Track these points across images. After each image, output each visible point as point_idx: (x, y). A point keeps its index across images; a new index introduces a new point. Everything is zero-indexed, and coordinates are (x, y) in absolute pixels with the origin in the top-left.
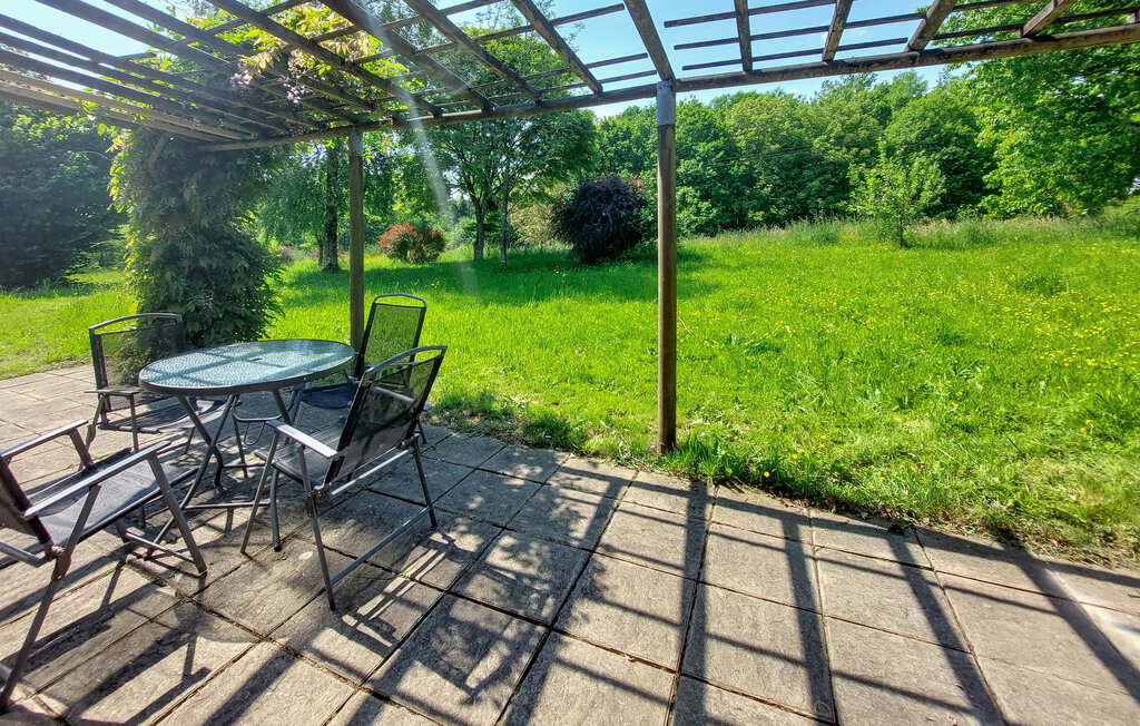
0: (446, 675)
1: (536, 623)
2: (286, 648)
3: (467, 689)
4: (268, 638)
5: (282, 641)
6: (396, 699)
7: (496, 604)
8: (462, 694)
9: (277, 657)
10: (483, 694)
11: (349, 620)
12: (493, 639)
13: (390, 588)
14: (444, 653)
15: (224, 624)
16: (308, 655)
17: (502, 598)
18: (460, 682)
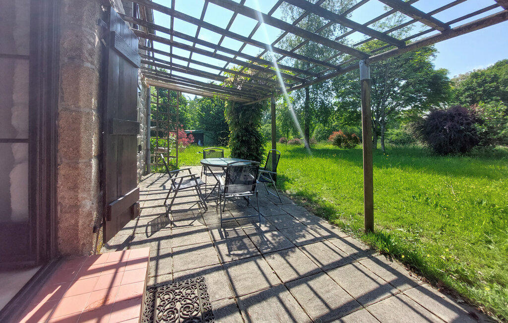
0: (228, 248)
1: (260, 252)
2: (207, 228)
3: (229, 253)
4: (206, 226)
5: (208, 227)
6: (215, 247)
7: (255, 243)
8: (228, 253)
9: (205, 229)
10: (232, 256)
11: (222, 230)
12: (246, 248)
13: (236, 228)
14: (233, 245)
15: (202, 220)
16: (210, 231)
17: (258, 243)
18: (229, 251)
